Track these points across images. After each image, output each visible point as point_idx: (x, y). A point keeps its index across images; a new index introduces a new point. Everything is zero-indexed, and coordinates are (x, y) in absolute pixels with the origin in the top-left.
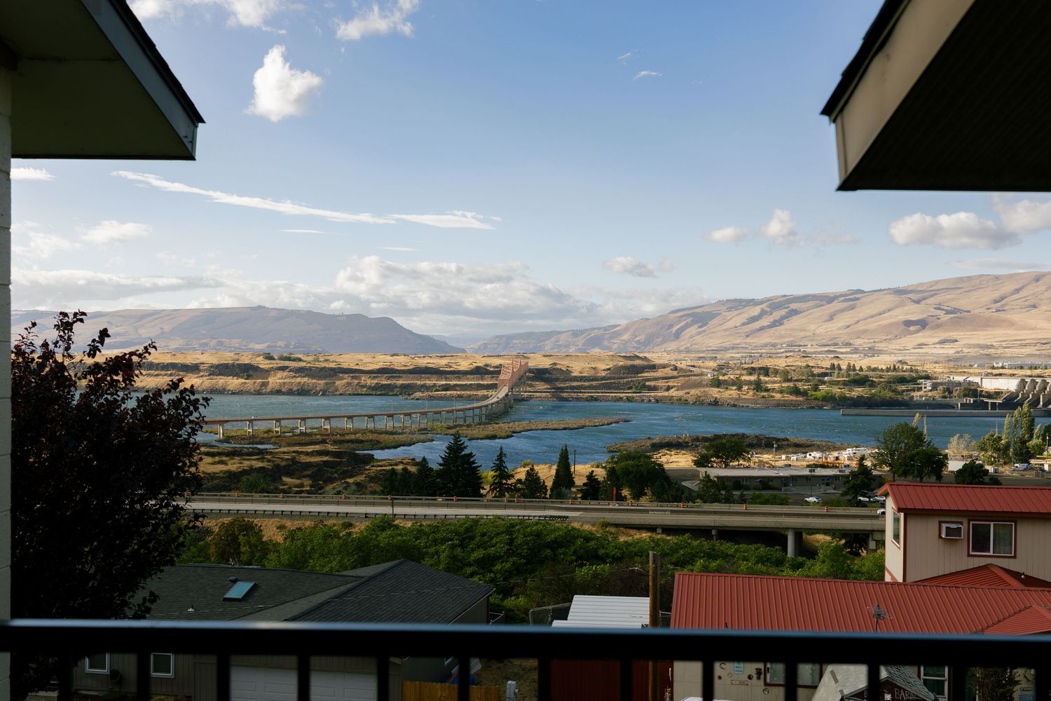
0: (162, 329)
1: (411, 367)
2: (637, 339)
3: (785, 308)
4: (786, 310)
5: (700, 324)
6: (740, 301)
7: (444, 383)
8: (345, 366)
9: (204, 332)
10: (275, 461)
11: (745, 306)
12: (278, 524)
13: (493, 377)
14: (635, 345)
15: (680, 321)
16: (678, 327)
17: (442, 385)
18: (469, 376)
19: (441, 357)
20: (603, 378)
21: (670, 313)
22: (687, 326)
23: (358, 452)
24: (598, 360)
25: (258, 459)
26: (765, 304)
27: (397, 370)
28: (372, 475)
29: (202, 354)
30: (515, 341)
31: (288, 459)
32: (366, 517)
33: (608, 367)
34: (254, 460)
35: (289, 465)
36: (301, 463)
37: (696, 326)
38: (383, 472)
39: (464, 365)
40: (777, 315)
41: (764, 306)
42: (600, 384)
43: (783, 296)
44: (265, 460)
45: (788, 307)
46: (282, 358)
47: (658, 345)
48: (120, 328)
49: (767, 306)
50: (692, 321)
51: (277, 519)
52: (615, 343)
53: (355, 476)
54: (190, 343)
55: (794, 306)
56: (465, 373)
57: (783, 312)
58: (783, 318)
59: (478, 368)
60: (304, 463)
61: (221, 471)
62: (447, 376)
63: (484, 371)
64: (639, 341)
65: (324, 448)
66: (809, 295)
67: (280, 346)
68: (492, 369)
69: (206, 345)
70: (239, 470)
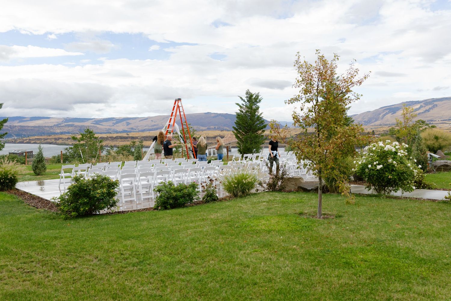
2: (364, 120)
3: (432, 104)
4: (432, 105)
5: (392, 113)
6: (413, 102)
11: (414, 104)
15: (383, 112)
16: (383, 114)
21: (380, 108)
22: (387, 114)
26: (423, 103)
37: (391, 114)
40: (427, 107)
41: (422, 104)
43: (432, 99)
45: (433, 104)
47: (373, 122)
49: (423, 104)
50: (389, 112)
55: (435, 103)
57: (430, 106)
58: (430, 109)
64: (365, 121)
66: (444, 98)
67: (212, 128)
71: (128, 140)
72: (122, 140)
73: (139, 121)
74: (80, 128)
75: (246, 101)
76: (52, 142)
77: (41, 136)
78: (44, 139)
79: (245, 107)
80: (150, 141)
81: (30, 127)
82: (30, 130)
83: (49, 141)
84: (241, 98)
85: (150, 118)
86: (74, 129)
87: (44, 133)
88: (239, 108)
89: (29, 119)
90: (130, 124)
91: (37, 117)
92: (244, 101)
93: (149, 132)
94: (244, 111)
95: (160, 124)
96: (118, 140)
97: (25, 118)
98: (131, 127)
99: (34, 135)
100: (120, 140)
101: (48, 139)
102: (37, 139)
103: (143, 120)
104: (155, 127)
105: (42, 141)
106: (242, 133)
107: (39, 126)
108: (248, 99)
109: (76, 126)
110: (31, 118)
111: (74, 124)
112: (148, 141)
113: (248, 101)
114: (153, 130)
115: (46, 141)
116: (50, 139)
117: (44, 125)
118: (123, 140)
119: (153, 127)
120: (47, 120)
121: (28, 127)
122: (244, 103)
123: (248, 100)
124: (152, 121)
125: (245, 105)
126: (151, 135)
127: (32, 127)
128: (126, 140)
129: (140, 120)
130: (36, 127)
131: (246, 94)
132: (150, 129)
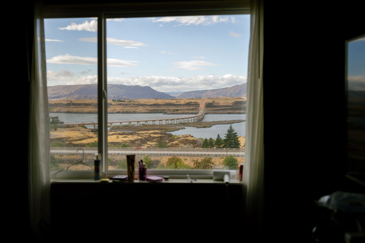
0: (71, 91)
1: (164, 103)
7: (177, 108)
8: (141, 103)
9: (85, 92)
10: (143, 136)
12: (185, 158)
13: (194, 106)
14: (235, 94)
17: (176, 109)
18: (185, 106)
19: (172, 99)
20: (232, 106)
23: (166, 133)
24: (227, 100)
25: (137, 136)
27: (160, 104)
28: (181, 141)
29: (91, 100)
30: (192, 94)
31: (147, 136)
32: (216, 156)
33: (233, 102)
34: (136, 136)
35: (148, 138)
36: (152, 137)
38: (184, 140)
39: (182, 102)
42: (231, 108)
44: (140, 136)
46: (118, 101)
47: (243, 94)
48: (56, 91)
51: (183, 157)
52: (227, 94)
53: (175, 141)
54: (81, 96)
56: (184, 105)
59: (188, 103)
60: (153, 137)
61: (128, 140)
62: (178, 106)
63: (190, 104)
64: (236, 93)
65: (155, 132)
67: (112, 97)
68: (192, 103)
69: (86, 97)
70: (134, 140)
71: (81, 106)
72: (75, 106)
96: (70, 106)
100: (73, 106)
118: (77, 106)
128: (79, 106)
132: (52, 96)
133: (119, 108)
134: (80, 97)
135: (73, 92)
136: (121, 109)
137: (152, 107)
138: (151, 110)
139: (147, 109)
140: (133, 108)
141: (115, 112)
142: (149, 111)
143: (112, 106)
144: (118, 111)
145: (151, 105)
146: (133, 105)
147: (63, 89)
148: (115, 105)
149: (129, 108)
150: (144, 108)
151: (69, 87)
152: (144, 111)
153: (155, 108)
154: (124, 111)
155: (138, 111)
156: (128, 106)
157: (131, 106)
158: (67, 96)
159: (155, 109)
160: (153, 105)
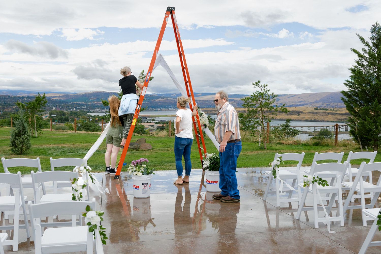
48: (302, 99)
73: (288, 98)
74: (239, 102)
75: (371, 45)
76: (216, 113)
77: (209, 108)
78: (210, 110)
79: (367, 56)
80: (295, 115)
81: (201, 101)
82: (201, 103)
83: (213, 112)
84: (362, 39)
85: (297, 95)
86: (233, 103)
87: (211, 106)
88: (357, 58)
89: (200, 95)
90: (280, 100)
91: (207, 93)
92: (367, 45)
93: (295, 107)
94: (365, 64)
95: (306, 101)
97: (198, 94)
98: (281, 103)
99: (203, 107)
101: (213, 111)
102: (205, 110)
103: (291, 97)
104: (301, 103)
105: (209, 112)
106: (360, 103)
107: (208, 100)
108: (375, 42)
109: (235, 101)
110: (202, 94)
111: (234, 99)
112: (294, 115)
113: (375, 45)
114: (299, 106)
115: (211, 112)
116: (215, 111)
117: (211, 100)
119: (300, 103)
120: (213, 96)
121: (200, 100)
122: (367, 48)
123: (373, 43)
124: (299, 98)
125: (368, 51)
126: (297, 110)
127: (202, 101)
129: (288, 96)
130: (205, 101)
131: (372, 33)
132: (297, 104)
133: (309, 116)
134: (322, 105)
135: (318, 99)
136: (310, 117)
137: (343, 116)
138: (339, 119)
139: (336, 118)
140: (322, 116)
141: (303, 120)
142: (338, 120)
143: (302, 114)
144: (307, 119)
145: (342, 114)
146: (323, 114)
147: (309, 97)
148: (305, 113)
149: (318, 116)
150: (333, 116)
151: (315, 95)
152: (332, 120)
153: (346, 117)
154: (313, 120)
155: (326, 119)
156: (317, 114)
157: (320, 115)
158: (310, 104)
159: (344, 118)
160: (344, 114)
